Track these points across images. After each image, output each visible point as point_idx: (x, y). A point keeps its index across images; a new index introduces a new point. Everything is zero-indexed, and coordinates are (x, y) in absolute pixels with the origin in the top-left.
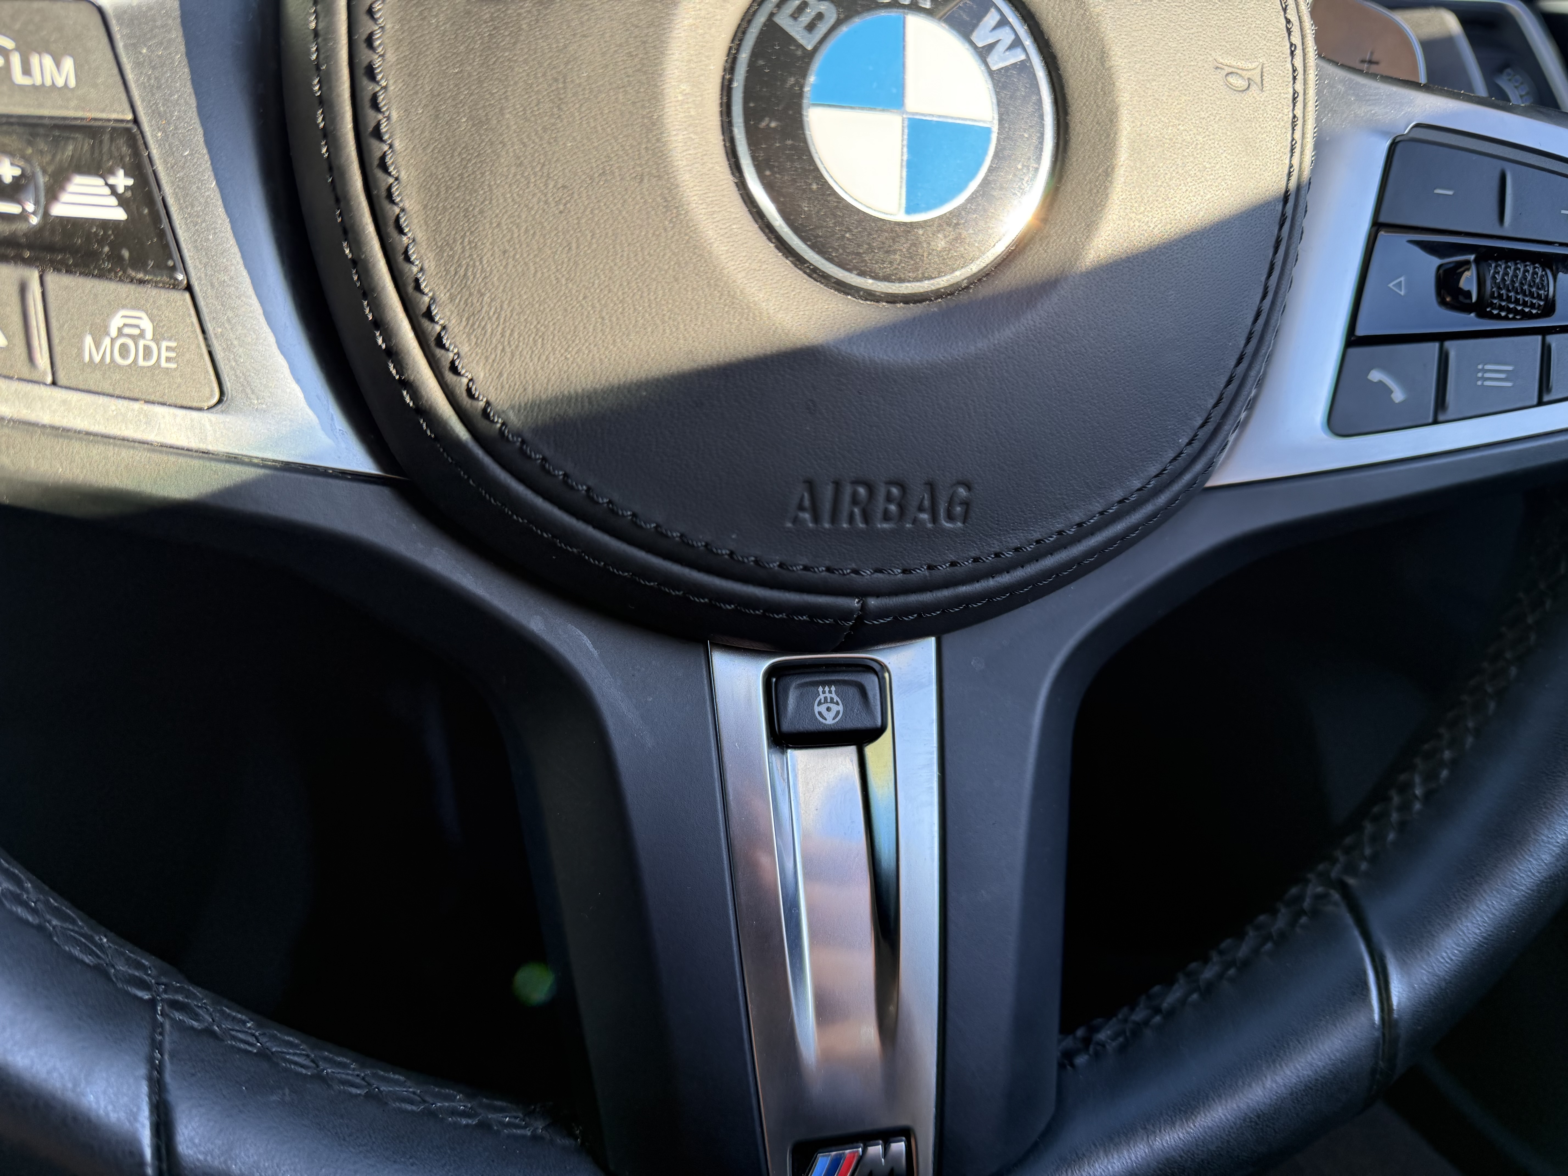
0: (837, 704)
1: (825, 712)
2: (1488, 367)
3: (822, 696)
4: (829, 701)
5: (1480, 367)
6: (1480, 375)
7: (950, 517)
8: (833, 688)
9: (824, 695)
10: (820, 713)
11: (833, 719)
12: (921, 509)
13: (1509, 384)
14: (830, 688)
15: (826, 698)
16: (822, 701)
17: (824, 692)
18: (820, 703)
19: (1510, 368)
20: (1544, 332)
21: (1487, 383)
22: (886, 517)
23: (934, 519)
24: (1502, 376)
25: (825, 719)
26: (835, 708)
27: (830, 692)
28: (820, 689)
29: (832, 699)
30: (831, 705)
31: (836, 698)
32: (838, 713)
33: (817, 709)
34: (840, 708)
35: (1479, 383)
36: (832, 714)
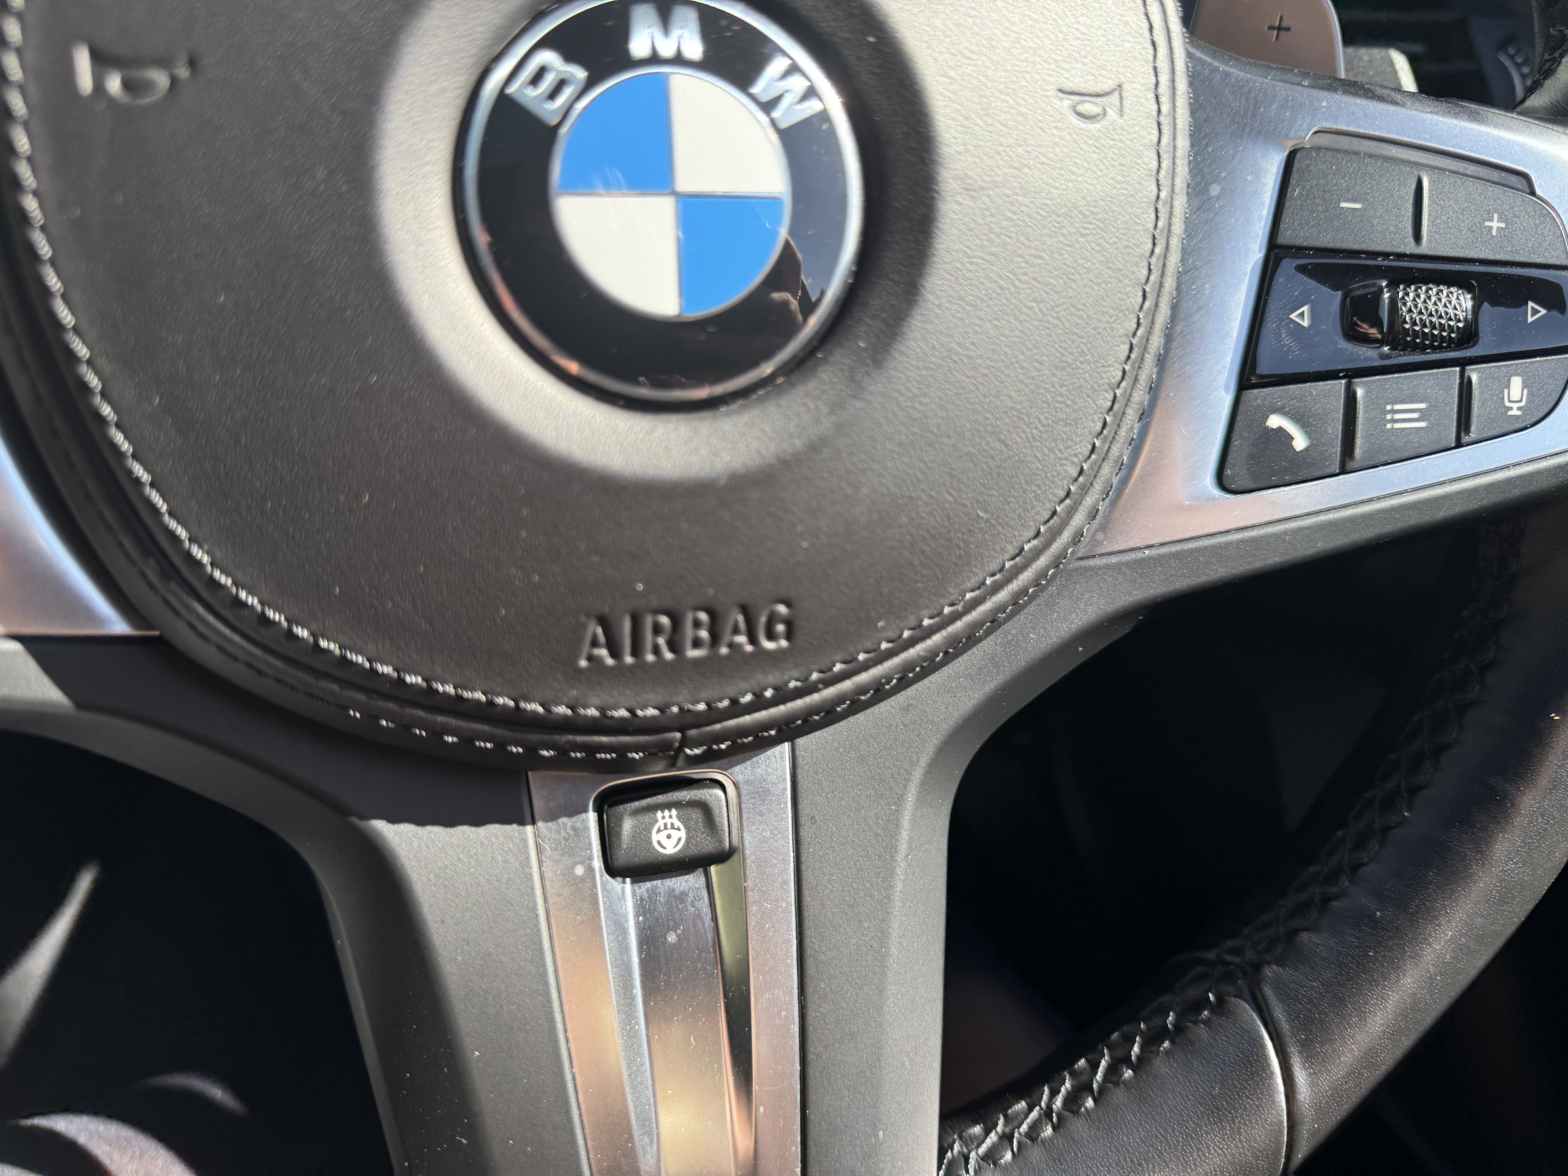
0: (679, 829)
1: (665, 842)
2: (1397, 407)
3: (660, 823)
4: (669, 826)
5: (1389, 407)
6: (1389, 417)
7: (771, 636)
8: (674, 812)
9: (664, 821)
10: (659, 843)
11: (675, 847)
12: (736, 631)
13: (1422, 424)
14: (670, 811)
15: (665, 825)
16: (662, 828)
17: (663, 818)
18: (659, 831)
19: (1422, 406)
20: (1463, 363)
21: (1398, 426)
22: (697, 643)
23: (753, 639)
24: (1415, 415)
25: (665, 848)
26: (675, 834)
27: (671, 817)
28: (659, 814)
29: (672, 824)
30: (672, 832)
31: (678, 824)
32: (680, 839)
33: (655, 837)
34: (683, 834)
35: (1389, 426)
36: (674, 840)
